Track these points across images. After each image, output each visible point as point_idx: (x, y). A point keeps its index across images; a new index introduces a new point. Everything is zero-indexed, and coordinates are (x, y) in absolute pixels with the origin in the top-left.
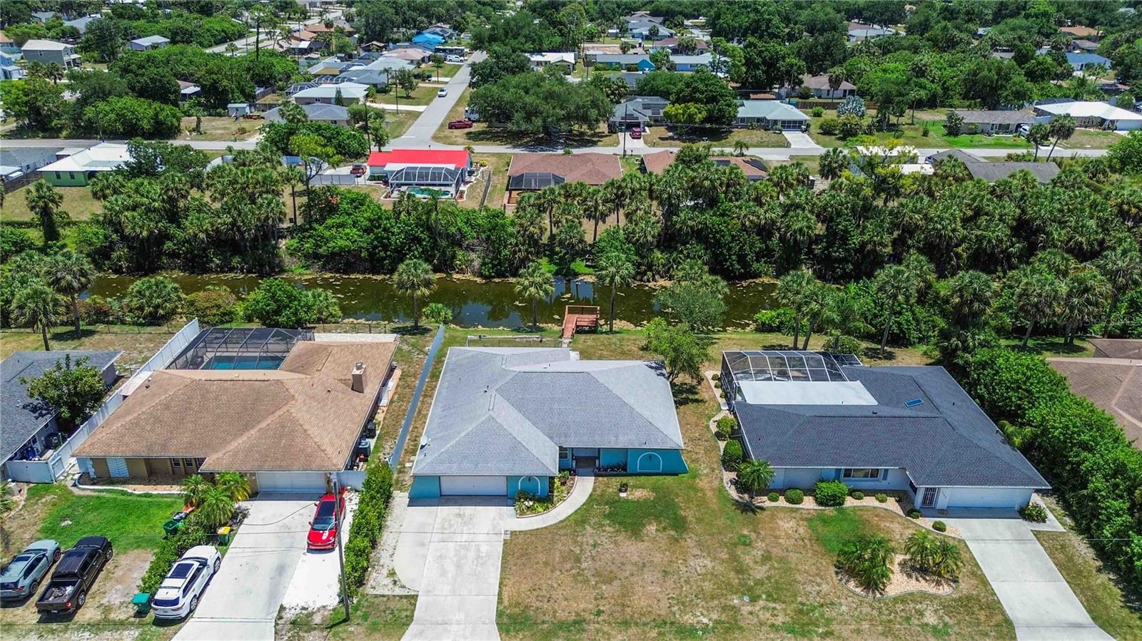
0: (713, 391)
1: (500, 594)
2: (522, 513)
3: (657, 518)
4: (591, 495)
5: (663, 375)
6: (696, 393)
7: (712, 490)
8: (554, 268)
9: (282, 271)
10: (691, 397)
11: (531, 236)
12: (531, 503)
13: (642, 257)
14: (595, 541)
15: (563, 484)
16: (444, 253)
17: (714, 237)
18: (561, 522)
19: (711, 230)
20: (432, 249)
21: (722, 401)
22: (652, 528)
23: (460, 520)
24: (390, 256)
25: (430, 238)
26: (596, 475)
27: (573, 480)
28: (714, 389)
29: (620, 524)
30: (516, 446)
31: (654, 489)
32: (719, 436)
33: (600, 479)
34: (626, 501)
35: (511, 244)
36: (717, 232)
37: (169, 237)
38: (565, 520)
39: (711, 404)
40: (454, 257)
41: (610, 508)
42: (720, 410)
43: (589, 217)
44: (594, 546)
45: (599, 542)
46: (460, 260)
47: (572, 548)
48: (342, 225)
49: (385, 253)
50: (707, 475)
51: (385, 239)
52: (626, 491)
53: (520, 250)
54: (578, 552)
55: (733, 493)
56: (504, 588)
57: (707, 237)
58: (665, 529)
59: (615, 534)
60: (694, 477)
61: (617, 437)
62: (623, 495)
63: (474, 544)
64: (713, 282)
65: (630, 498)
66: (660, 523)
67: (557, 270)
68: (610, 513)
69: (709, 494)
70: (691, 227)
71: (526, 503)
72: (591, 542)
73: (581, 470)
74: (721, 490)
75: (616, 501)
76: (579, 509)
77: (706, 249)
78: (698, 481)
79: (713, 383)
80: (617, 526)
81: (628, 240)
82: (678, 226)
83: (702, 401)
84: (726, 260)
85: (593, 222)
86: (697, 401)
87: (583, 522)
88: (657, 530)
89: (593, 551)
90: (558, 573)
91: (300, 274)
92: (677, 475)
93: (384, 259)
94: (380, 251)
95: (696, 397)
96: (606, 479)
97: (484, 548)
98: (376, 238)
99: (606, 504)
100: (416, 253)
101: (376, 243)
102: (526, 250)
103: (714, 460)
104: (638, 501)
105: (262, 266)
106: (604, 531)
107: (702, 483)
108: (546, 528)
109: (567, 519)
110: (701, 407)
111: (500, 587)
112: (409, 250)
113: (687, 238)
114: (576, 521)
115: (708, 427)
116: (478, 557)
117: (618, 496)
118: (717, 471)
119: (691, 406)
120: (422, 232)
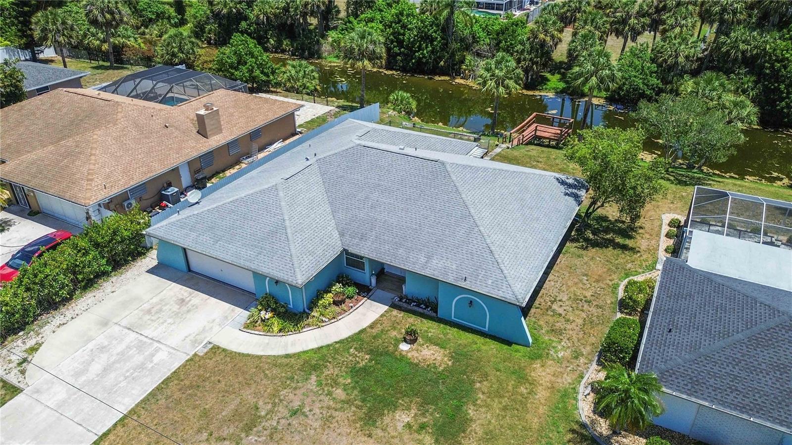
0: (658, 241)
1: (105, 435)
2: (251, 325)
3: (426, 402)
4: (362, 331)
5: (576, 197)
6: (630, 237)
7: (552, 388)
8: (562, 85)
9: (319, 57)
10: (619, 240)
11: (543, 44)
12: (269, 315)
13: (665, 81)
14: (302, 406)
15: (336, 303)
16: (453, 55)
17: (772, 66)
18: (287, 356)
19: (770, 56)
20: (442, 49)
21: (663, 256)
22: (403, 417)
23: (175, 308)
24: (403, 53)
25: (443, 38)
26: (393, 306)
27: (357, 301)
28: (663, 238)
29: (363, 391)
30: (278, 232)
31: (457, 356)
32: (623, 305)
33: (395, 312)
34: (402, 358)
35: (517, 51)
36: (777, 61)
37: (246, 18)
38: (294, 355)
39: (645, 257)
40: (462, 61)
41: (371, 360)
42: (653, 268)
43: (618, 33)
44: (294, 413)
45: (306, 409)
46: (467, 66)
47: (261, 403)
48: (371, 20)
49: (399, 49)
50: (559, 361)
51: (401, 35)
52: (413, 342)
53: (524, 60)
54: (263, 413)
55: (585, 409)
56: (119, 427)
57: (762, 67)
58: (422, 427)
59: (339, 406)
60: (535, 357)
61: (429, 258)
62: (404, 347)
63: (156, 345)
64: (736, 104)
65: (409, 355)
66: (423, 415)
67: (564, 88)
68: (364, 369)
69: (542, 394)
70: (743, 52)
71: (263, 313)
72: (296, 404)
73: (379, 293)
74: (568, 395)
75: (387, 353)
76: (328, 346)
77: (756, 83)
78: (537, 365)
79: (665, 229)
80: (356, 392)
81: (653, 61)
82: (724, 49)
83: (632, 249)
84: (782, 100)
85: (621, 40)
86: (624, 248)
87: (315, 368)
88: (409, 426)
89: (283, 421)
90: (205, 435)
91: (330, 62)
92: (509, 343)
93: (399, 54)
94: (394, 47)
95: (628, 242)
96: (402, 314)
97: (162, 356)
98: (393, 34)
99: (370, 352)
100: (425, 51)
101: (392, 37)
102: (531, 60)
103: (593, 340)
104: (417, 365)
105: (304, 51)
106: (330, 394)
107: (542, 373)
108: (259, 357)
109: (297, 355)
110: (623, 258)
111: (116, 425)
112: (420, 48)
113: (733, 64)
114: (306, 362)
115: (615, 287)
116: (142, 366)
117: (396, 346)
118: (582, 360)
119: (610, 252)
120: (435, 32)
